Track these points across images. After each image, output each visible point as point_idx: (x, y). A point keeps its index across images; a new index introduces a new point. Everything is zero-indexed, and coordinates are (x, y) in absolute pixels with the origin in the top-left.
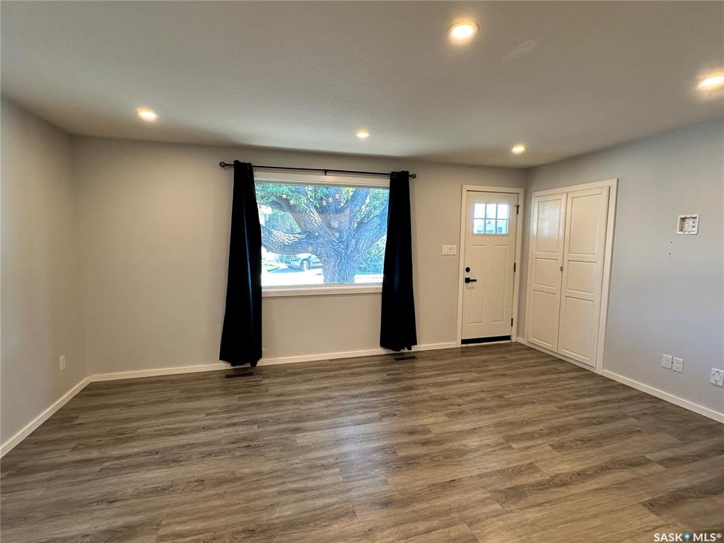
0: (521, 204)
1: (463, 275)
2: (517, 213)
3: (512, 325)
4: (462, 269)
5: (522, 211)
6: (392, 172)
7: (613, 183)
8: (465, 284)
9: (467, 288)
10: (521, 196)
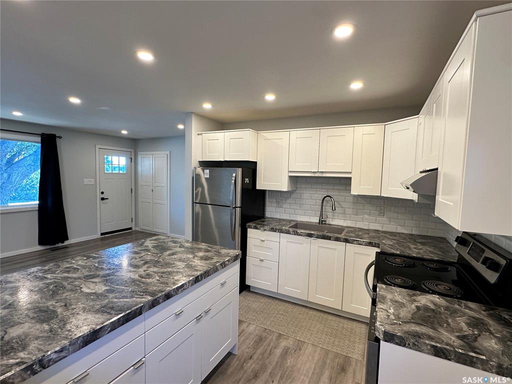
0: (133, 158)
1: (99, 196)
2: (131, 162)
3: (132, 221)
4: (98, 193)
5: (133, 161)
6: (42, 133)
7: (168, 153)
8: (101, 201)
9: (103, 203)
10: (133, 153)
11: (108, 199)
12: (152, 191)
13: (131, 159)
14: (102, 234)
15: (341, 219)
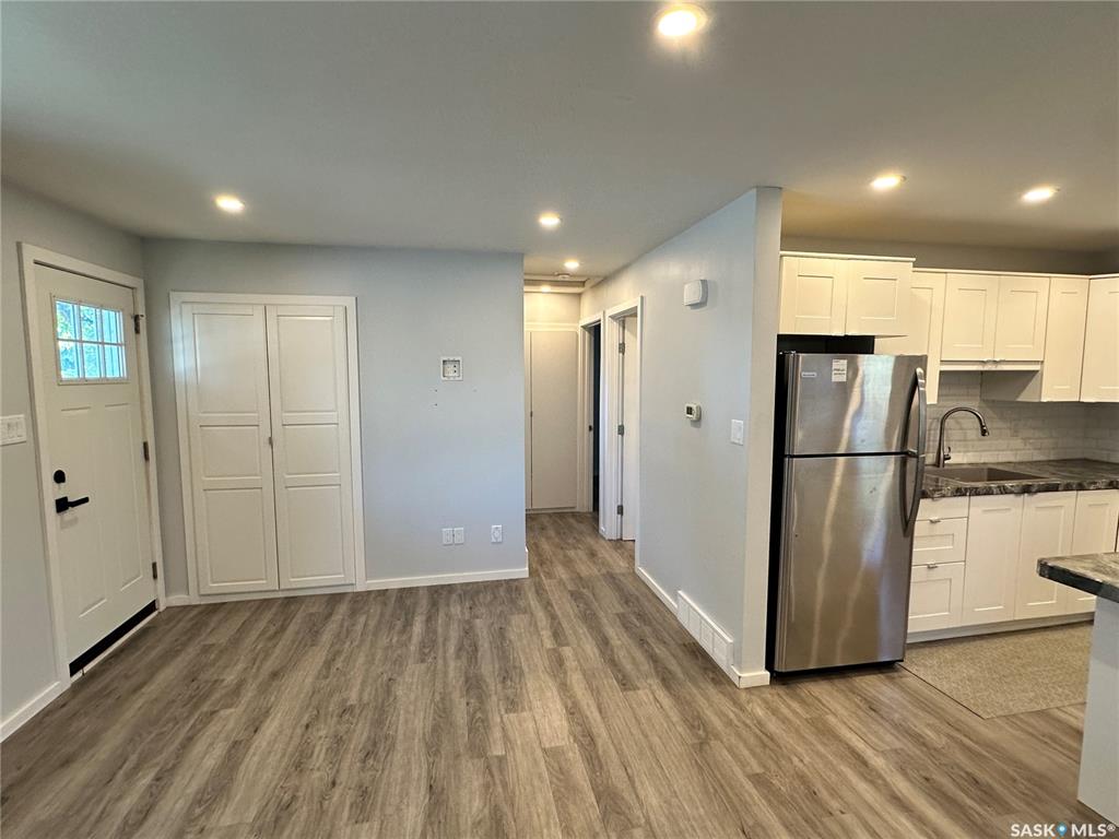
0: (143, 313)
1: (51, 492)
2: (137, 331)
3: (155, 576)
4: (48, 478)
5: (146, 328)
7: (350, 302)
8: (58, 517)
9: (63, 525)
10: (141, 296)
11: (86, 500)
12: (271, 441)
13: (136, 318)
14: (75, 667)
15: (959, 452)
